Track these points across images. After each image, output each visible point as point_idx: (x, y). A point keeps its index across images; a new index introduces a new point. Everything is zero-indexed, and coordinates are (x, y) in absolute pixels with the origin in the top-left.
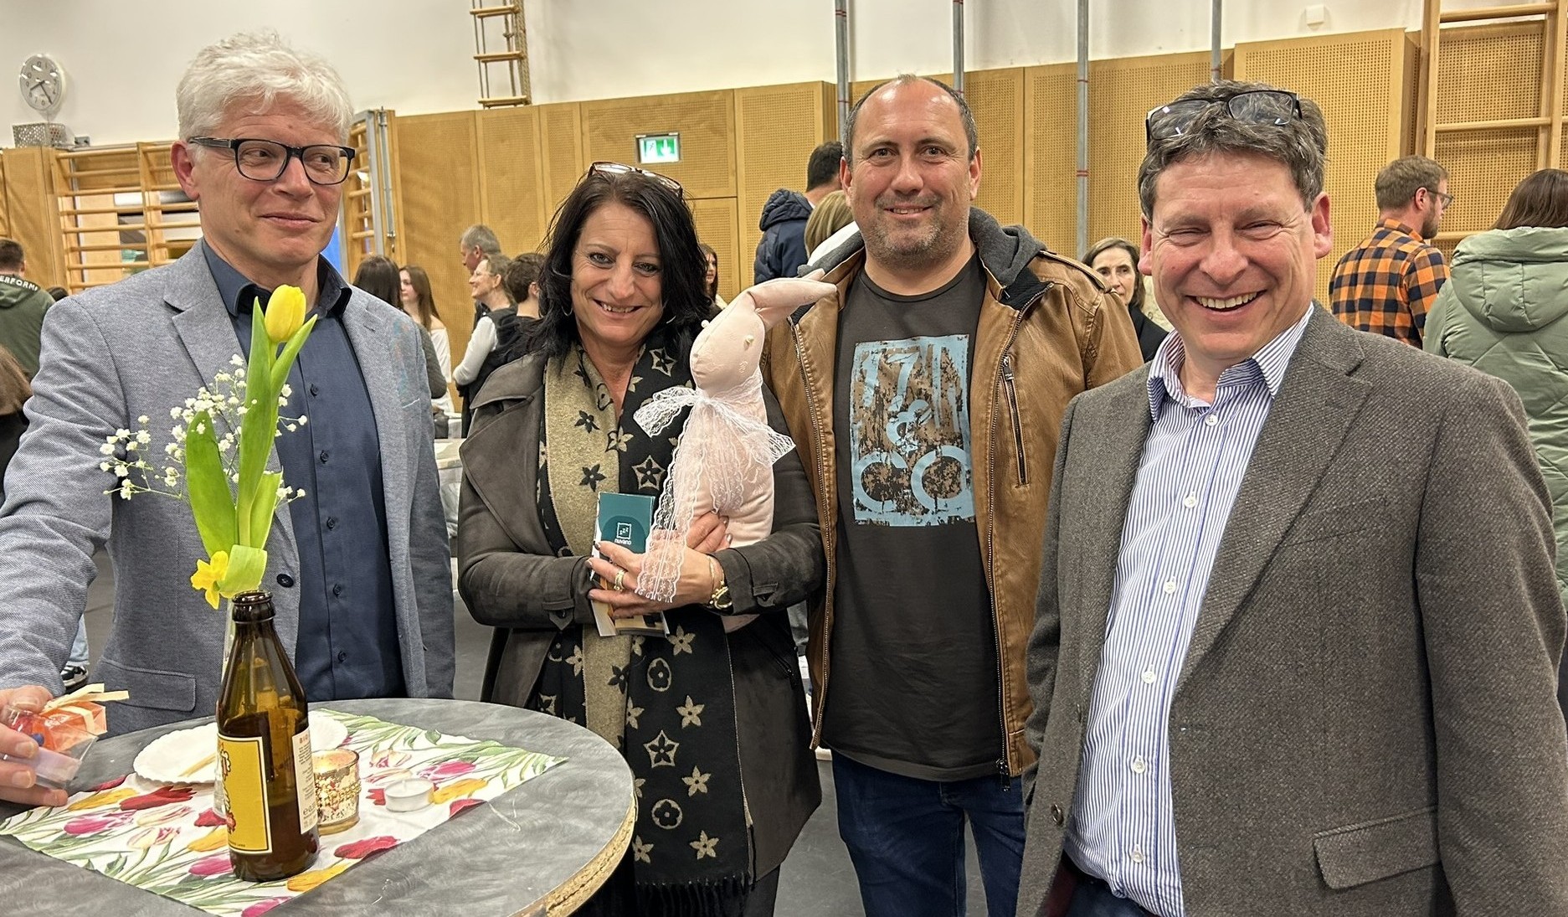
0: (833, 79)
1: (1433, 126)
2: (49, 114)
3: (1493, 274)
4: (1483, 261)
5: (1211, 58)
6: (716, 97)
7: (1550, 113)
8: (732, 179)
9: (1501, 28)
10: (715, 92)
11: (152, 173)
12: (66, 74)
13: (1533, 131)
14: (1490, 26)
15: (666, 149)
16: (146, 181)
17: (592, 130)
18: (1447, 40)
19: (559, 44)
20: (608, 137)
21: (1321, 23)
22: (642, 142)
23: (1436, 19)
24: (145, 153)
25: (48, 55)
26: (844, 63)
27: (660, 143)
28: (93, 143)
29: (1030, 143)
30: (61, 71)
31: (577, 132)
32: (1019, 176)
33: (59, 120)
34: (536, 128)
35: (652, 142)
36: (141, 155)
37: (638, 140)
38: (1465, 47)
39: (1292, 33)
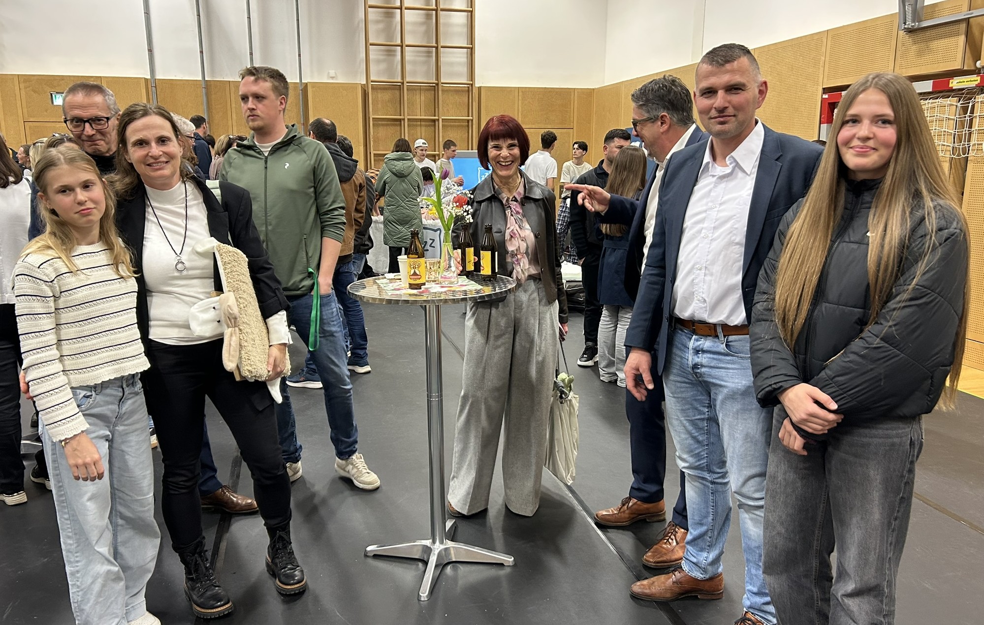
0: (147, 77)
1: (372, 117)
3: (396, 163)
4: (394, 160)
5: (299, 85)
7: (404, 116)
9: (388, 86)
13: (400, 120)
14: (383, 85)
17: (26, 88)
18: (373, 88)
20: (35, 92)
21: (334, 77)
22: (53, 96)
23: (369, 81)
26: (152, 71)
29: (234, 110)
31: (17, 88)
32: (230, 122)
35: (57, 96)
37: (51, 94)
38: (379, 91)
39: (325, 80)
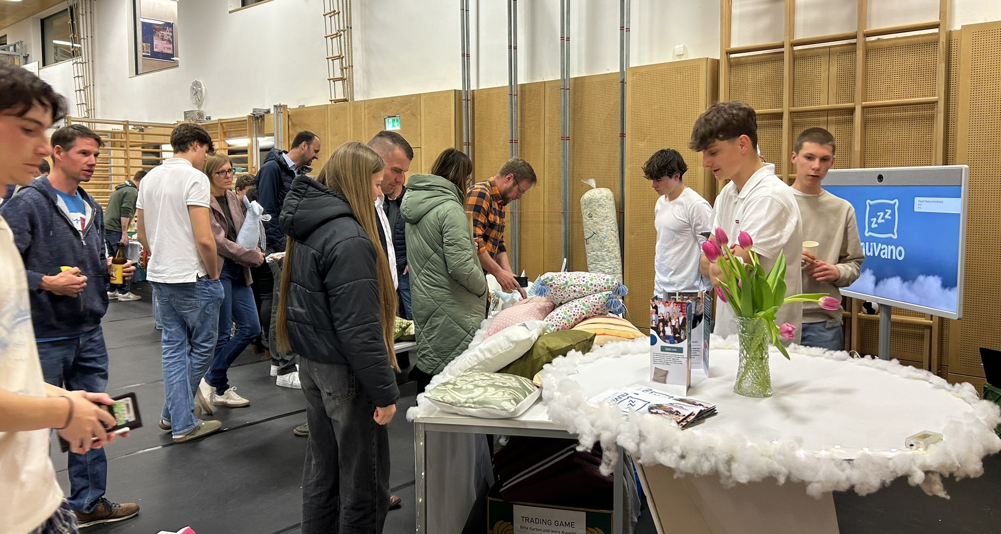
0: (460, 87)
2: (199, 106)
5: (620, 76)
6: (414, 98)
8: (419, 138)
9: (768, 56)
10: (413, 95)
11: (224, 133)
12: (205, 89)
14: (762, 55)
15: (396, 124)
16: (221, 136)
17: (368, 114)
19: (368, 73)
20: (374, 117)
21: (683, 55)
22: (387, 120)
23: (724, 52)
24: (221, 124)
25: (200, 81)
26: (466, 79)
27: (394, 120)
28: (212, 119)
29: (547, 121)
30: (203, 87)
33: (202, 109)
34: (348, 112)
35: (391, 120)
36: (219, 125)
37: (385, 119)
38: (749, 67)
39: (669, 59)
